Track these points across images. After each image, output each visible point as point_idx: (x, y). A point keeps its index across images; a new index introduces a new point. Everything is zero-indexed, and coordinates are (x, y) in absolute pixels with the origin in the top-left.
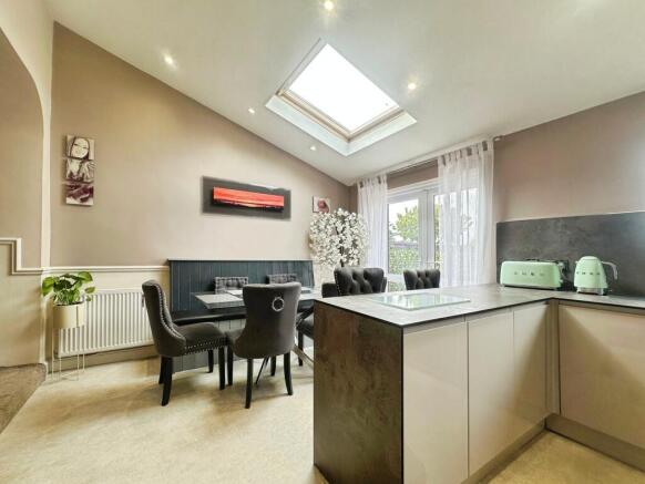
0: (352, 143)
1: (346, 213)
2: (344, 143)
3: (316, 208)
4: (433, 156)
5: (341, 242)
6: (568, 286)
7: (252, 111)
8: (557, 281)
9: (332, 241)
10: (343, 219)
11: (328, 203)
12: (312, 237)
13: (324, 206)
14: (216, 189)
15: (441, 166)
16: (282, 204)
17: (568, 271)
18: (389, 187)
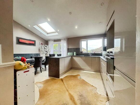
0: (48, 34)
1: (47, 46)
2: (47, 34)
3: (41, 44)
4: (60, 39)
5: (46, 50)
6: (73, 55)
7: (29, 26)
8: (72, 55)
9: (44, 50)
10: (46, 46)
11: (43, 43)
12: (40, 49)
13: (42, 44)
14: (20, 40)
15: (61, 40)
16: (34, 43)
17: (73, 54)
18: (54, 42)
